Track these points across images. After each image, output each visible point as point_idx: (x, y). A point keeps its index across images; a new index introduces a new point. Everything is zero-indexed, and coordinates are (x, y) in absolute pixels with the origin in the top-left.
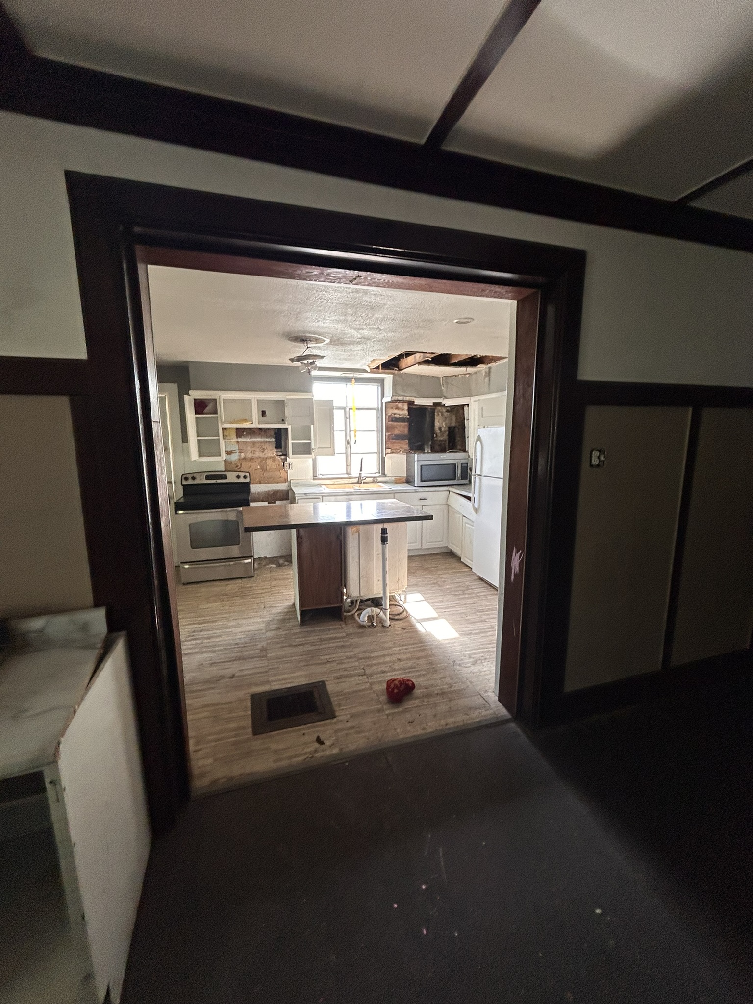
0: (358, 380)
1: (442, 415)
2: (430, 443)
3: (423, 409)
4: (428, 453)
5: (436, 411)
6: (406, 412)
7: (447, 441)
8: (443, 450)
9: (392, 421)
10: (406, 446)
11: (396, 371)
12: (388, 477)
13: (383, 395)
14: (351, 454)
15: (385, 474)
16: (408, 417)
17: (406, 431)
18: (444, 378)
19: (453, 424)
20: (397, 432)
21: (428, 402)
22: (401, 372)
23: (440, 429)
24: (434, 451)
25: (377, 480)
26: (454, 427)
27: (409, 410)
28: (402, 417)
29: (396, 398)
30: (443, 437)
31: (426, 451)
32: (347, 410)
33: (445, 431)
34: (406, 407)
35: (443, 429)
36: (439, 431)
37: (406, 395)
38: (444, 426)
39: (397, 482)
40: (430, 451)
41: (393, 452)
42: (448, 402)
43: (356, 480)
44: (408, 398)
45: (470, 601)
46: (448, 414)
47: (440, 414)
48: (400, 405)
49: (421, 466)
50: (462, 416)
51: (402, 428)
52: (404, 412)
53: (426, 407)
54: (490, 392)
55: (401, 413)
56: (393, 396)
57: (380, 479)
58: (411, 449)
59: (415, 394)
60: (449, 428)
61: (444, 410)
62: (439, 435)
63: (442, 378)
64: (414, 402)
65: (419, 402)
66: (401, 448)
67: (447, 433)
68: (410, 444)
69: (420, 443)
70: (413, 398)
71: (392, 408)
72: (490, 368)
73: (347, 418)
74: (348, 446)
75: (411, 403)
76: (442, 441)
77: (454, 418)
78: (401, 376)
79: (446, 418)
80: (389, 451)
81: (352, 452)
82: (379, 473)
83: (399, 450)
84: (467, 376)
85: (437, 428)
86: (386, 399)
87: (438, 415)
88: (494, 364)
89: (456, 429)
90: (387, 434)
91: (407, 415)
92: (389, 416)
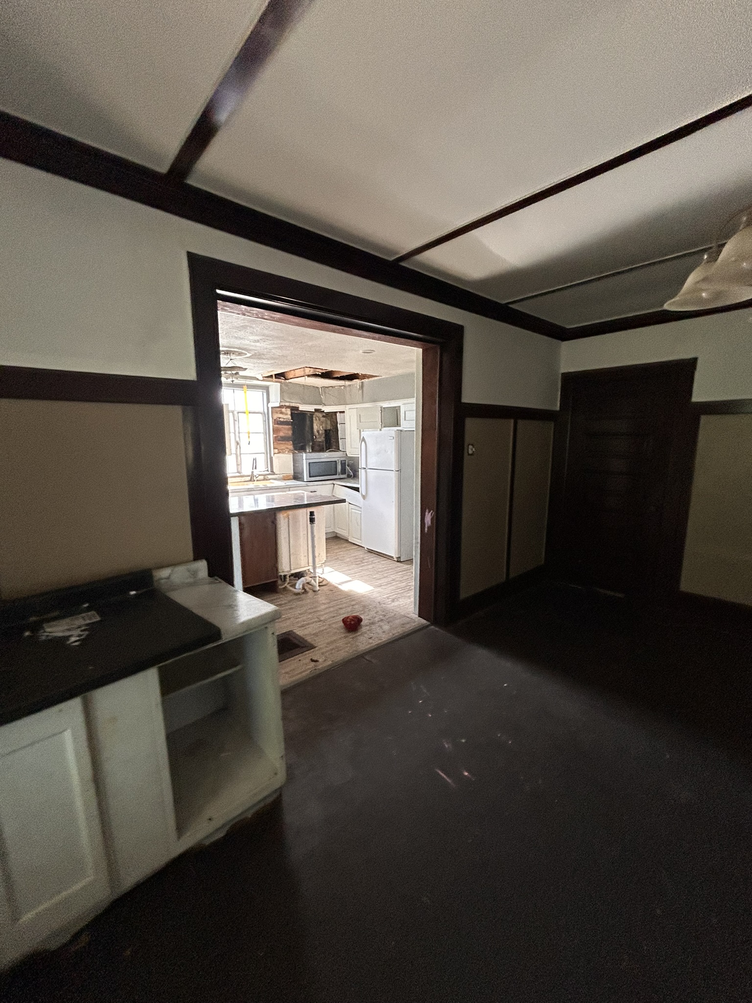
0: (250, 387)
1: (319, 420)
2: (311, 444)
3: (303, 414)
4: (309, 452)
5: (314, 416)
6: (290, 417)
7: (324, 443)
8: (321, 450)
9: (278, 424)
10: (291, 447)
11: (283, 380)
12: (276, 474)
13: (268, 402)
14: (240, 454)
15: (273, 472)
16: (292, 421)
17: (290, 433)
18: (323, 388)
19: (329, 427)
20: (281, 434)
21: (310, 408)
22: (287, 381)
23: (318, 432)
24: (314, 450)
25: (267, 477)
26: (330, 430)
27: (292, 414)
28: (286, 421)
29: (283, 404)
30: (321, 439)
31: (308, 451)
32: (235, 413)
33: (322, 434)
34: (289, 411)
35: (320, 432)
36: (317, 434)
37: (293, 401)
38: (322, 429)
39: (285, 478)
40: (311, 451)
41: (280, 452)
42: (327, 409)
43: (249, 478)
44: (293, 405)
45: (370, 567)
46: (324, 419)
47: (317, 418)
48: (283, 410)
49: (309, 463)
50: (335, 421)
51: (286, 431)
52: (287, 416)
53: (306, 412)
54: (363, 402)
55: (285, 417)
56: (281, 402)
57: (270, 477)
58: (295, 449)
59: (299, 402)
60: (326, 431)
61: (320, 415)
62: (318, 437)
63: (321, 388)
64: (298, 407)
65: (302, 408)
66: (287, 448)
67: (324, 435)
68: (294, 444)
69: (302, 444)
70: (298, 404)
71: (277, 413)
72: (362, 383)
73: (235, 420)
74: (238, 446)
75: (294, 409)
76: (320, 442)
77: (329, 422)
78: (286, 385)
79: (322, 422)
80: (276, 451)
81: (242, 452)
82: (268, 471)
83: (284, 451)
84: (342, 387)
85: (315, 430)
86: (271, 405)
87: (316, 420)
88: (367, 380)
89: (331, 432)
90: (274, 436)
91: (290, 418)
92: (275, 420)
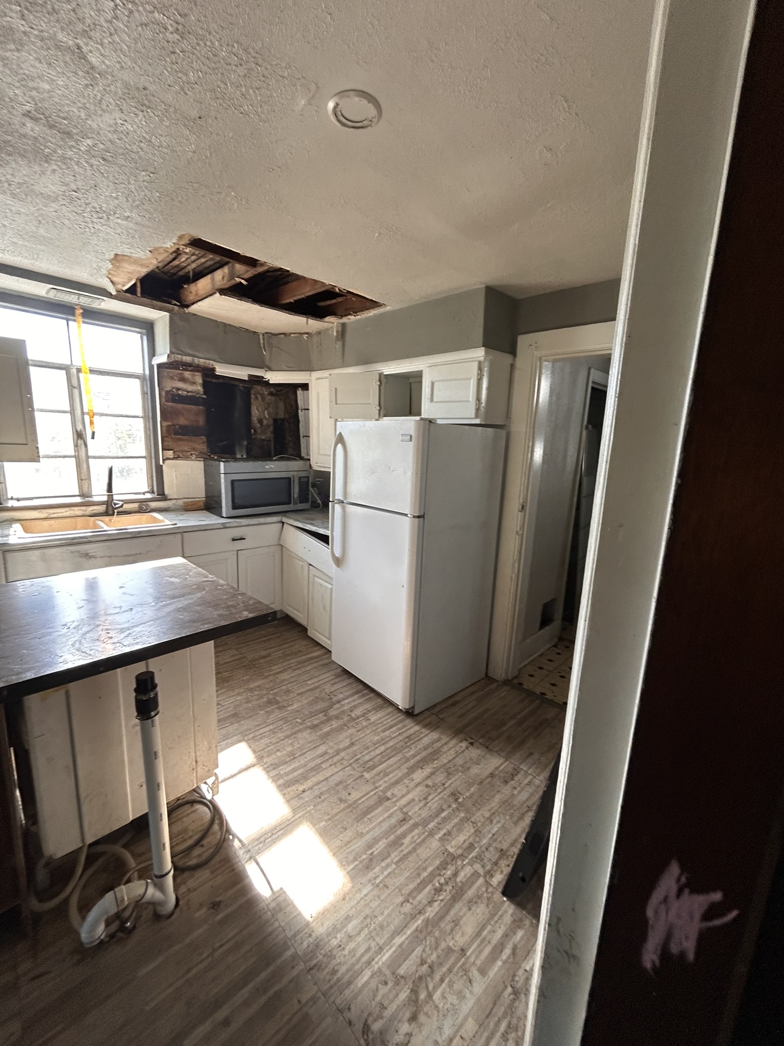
1: (263, 399)
3: (228, 384)
4: (242, 459)
5: (252, 392)
6: (199, 389)
7: (272, 443)
8: (266, 456)
9: (174, 401)
10: (203, 447)
11: (176, 307)
12: (171, 499)
13: (152, 353)
14: (87, 458)
15: (164, 494)
16: (204, 396)
17: (201, 421)
19: (281, 415)
20: (182, 421)
21: (241, 373)
22: (186, 310)
23: (260, 421)
24: (252, 456)
26: (283, 420)
27: (205, 385)
28: (192, 396)
29: (179, 358)
30: (265, 435)
31: (239, 456)
32: (74, 371)
34: (199, 379)
35: (265, 422)
36: (259, 425)
37: (199, 355)
39: (190, 507)
40: (245, 456)
41: (178, 457)
42: (274, 377)
43: (102, 508)
44: (201, 362)
46: (273, 398)
47: (259, 397)
48: (187, 374)
49: (233, 482)
51: (193, 416)
52: (195, 385)
53: (236, 383)
55: (190, 388)
56: (172, 353)
57: (154, 505)
58: (213, 452)
59: (217, 357)
60: (275, 421)
61: (264, 390)
62: (259, 431)
63: (263, 335)
64: (213, 370)
65: (222, 370)
66: (194, 449)
67: (271, 429)
68: (209, 443)
69: (226, 442)
70: (214, 363)
71: (172, 378)
72: (344, 325)
73: (74, 387)
74: (81, 442)
75: (208, 373)
76: (263, 440)
77: (281, 406)
78: (186, 317)
79: (269, 404)
80: (170, 454)
81: (90, 454)
82: (153, 492)
83: (189, 454)
84: (305, 336)
85: (255, 419)
86: (157, 360)
88: (352, 317)
89: (286, 423)
90: (165, 424)
91: (202, 393)
92: (167, 392)
